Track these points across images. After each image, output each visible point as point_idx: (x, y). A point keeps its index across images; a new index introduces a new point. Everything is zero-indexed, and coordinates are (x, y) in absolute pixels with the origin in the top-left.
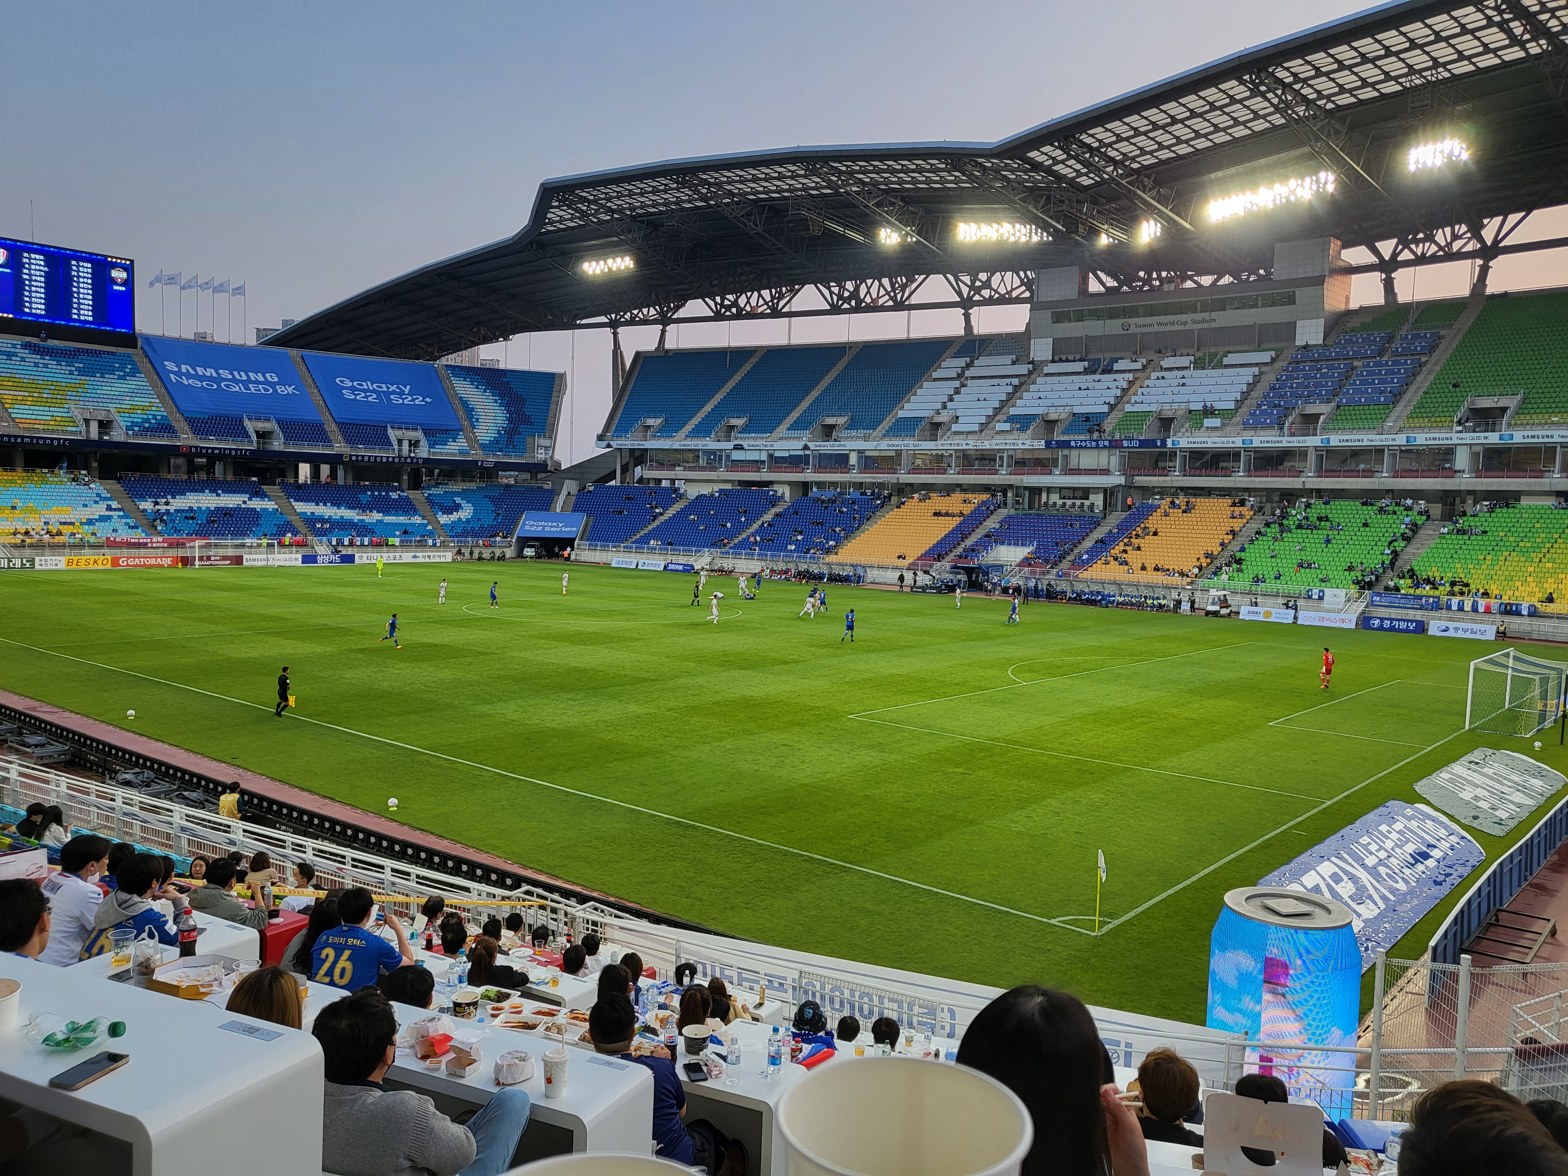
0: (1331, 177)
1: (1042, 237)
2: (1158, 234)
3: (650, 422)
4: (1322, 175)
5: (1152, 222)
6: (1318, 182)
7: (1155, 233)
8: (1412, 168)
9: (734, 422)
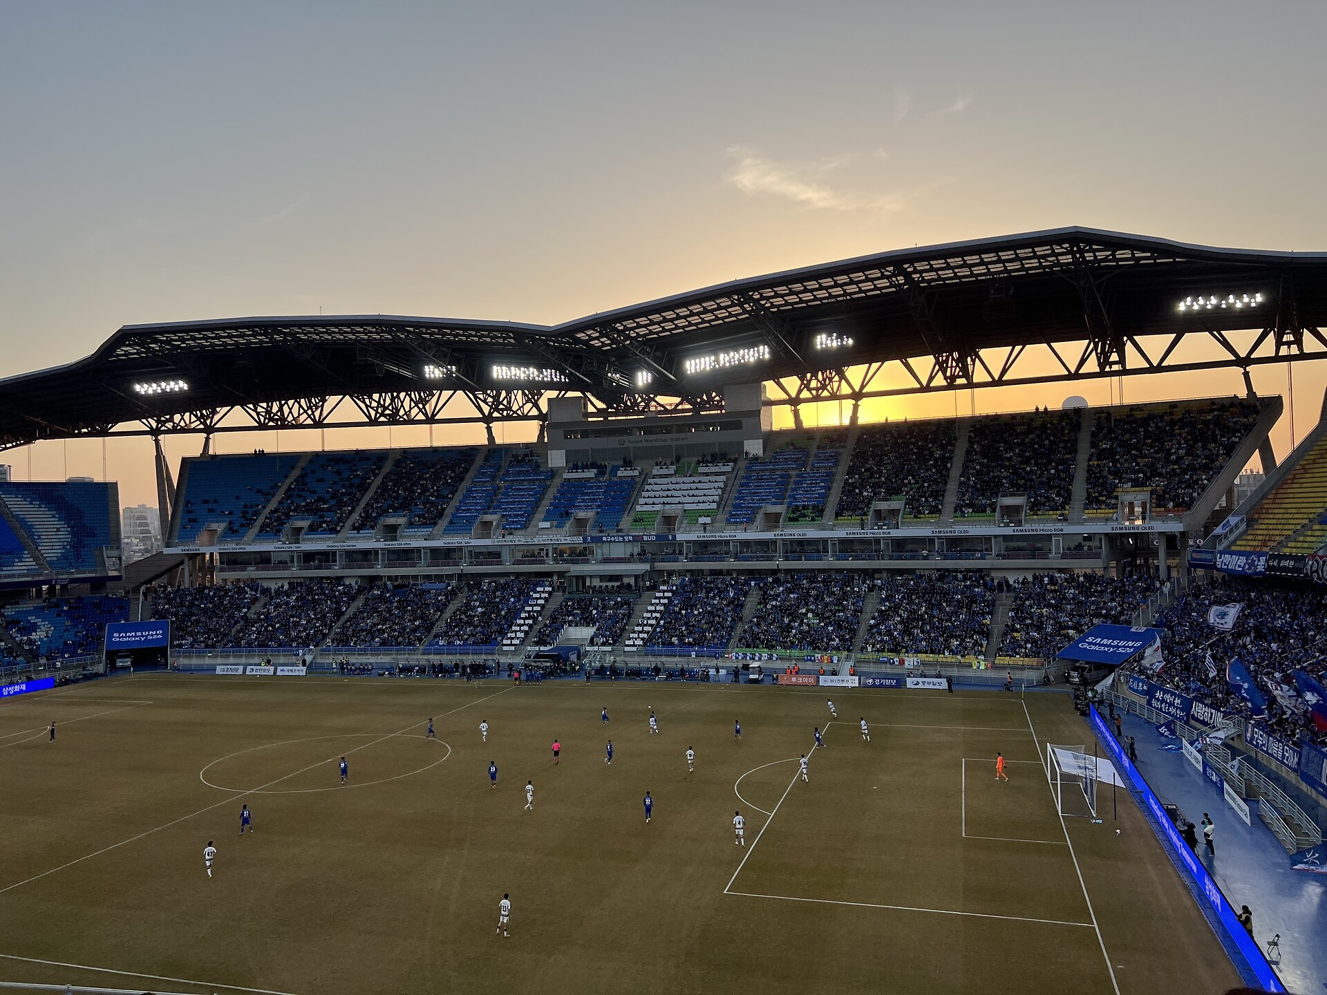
0: (767, 350)
1: (560, 378)
2: (649, 381)
3: (214, 526)
4: (761, 348)
5: (644, 373)
6: (758, 352)
7: (647, 380)
8: (819, 347)
9: (299, 524)
